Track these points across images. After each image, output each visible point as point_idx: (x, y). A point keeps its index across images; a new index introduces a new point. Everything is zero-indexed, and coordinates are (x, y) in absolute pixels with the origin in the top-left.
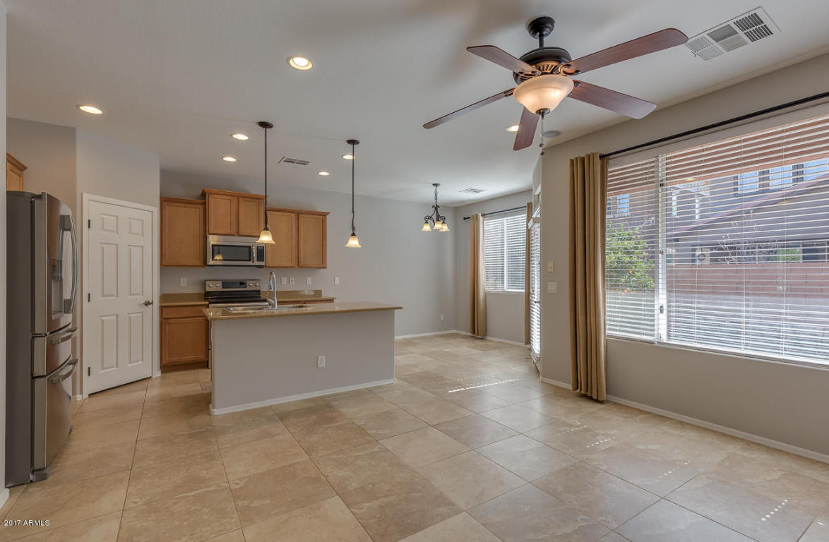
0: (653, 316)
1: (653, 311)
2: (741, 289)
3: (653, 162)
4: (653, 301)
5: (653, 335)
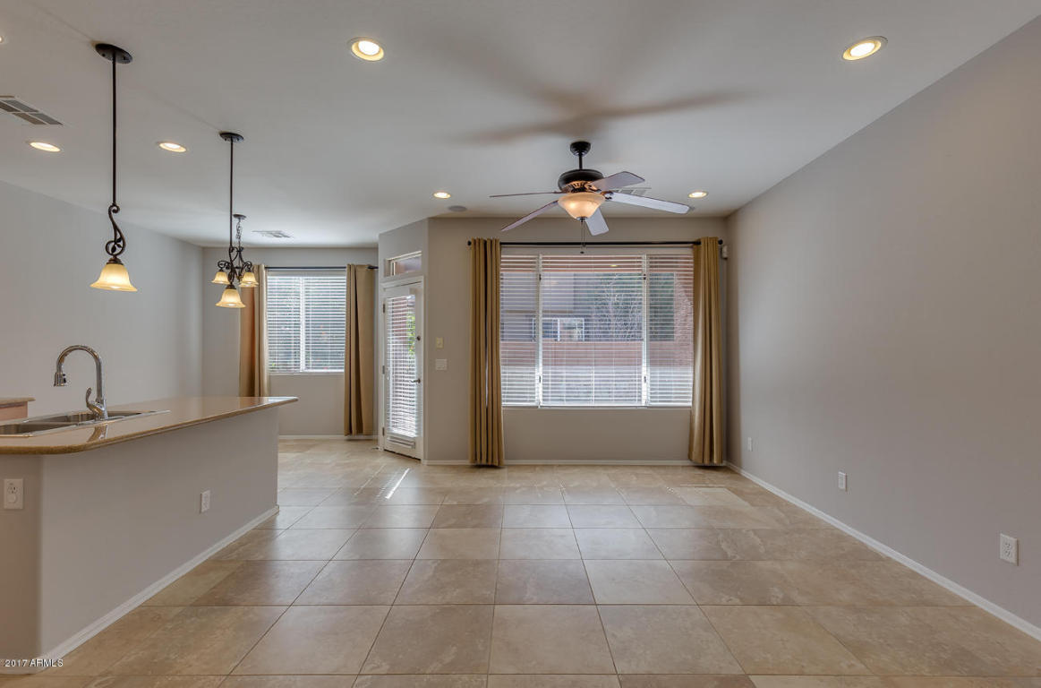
0: (534, 385)
1: (534, 381)
2: (592, 361)
3: (534, 259)
4: (534, 373)
5: (533, 401)
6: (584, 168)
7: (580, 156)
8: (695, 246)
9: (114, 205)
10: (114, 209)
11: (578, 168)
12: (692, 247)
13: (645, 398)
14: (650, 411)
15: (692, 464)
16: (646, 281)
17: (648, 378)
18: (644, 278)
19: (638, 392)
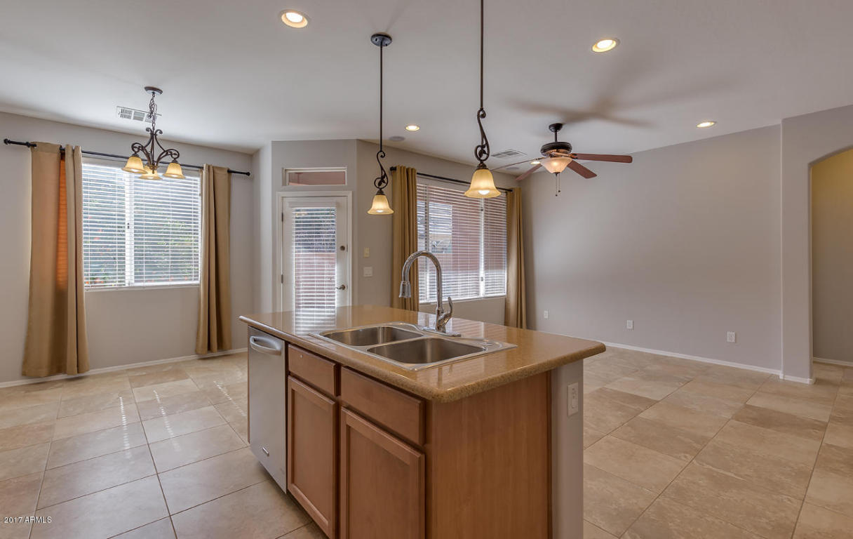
6: (558, 141)
7: (556, 132)
8: (508, 192)
9: (482, 109)
10: (482, 114)
11: (554, 141)
12: (506, 192)
13: (482, 292)
16: (483, 212)
17: (484, 278)
18: (482, 210)
19: (477, 287)
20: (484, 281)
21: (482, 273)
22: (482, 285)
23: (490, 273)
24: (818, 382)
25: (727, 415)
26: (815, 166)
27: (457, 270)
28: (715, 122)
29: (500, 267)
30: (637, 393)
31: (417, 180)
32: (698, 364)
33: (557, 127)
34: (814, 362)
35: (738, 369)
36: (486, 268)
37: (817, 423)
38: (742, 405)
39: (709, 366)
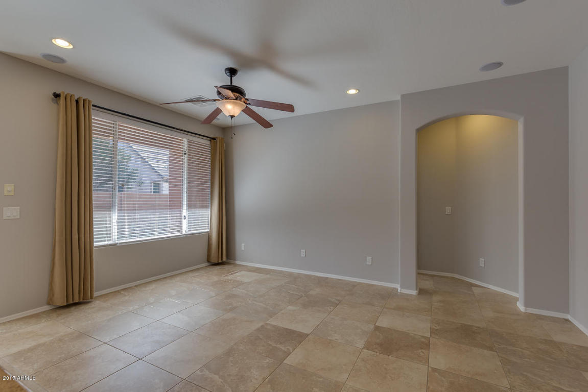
7: (231, 75)
8: (212, 141)
11: (230, 84)
12: (210, 140)
13: (185, 229)
14: (189, 237)
15: (211, 264)
16: (186, 156)
17: (186, 216)
18: (185, 154)
19: (180, 226)
20: (187, 219)
21: (185, 212)
22: (185, 223)
23: (193, 211)
24: (422, 292)
25: (360, 344)
26: (419, 131)
27: (155, 209)
28: (359, 91)
29: (204, 206)
30: (293, 327)
31: (92, 112)
32: (348, 283)
33: (232, 72)
34: (418, 273)
35: (372, 286)
36: (190, 207)
37: (423, 340)
38: (372, 327)
39: (354, 285)
